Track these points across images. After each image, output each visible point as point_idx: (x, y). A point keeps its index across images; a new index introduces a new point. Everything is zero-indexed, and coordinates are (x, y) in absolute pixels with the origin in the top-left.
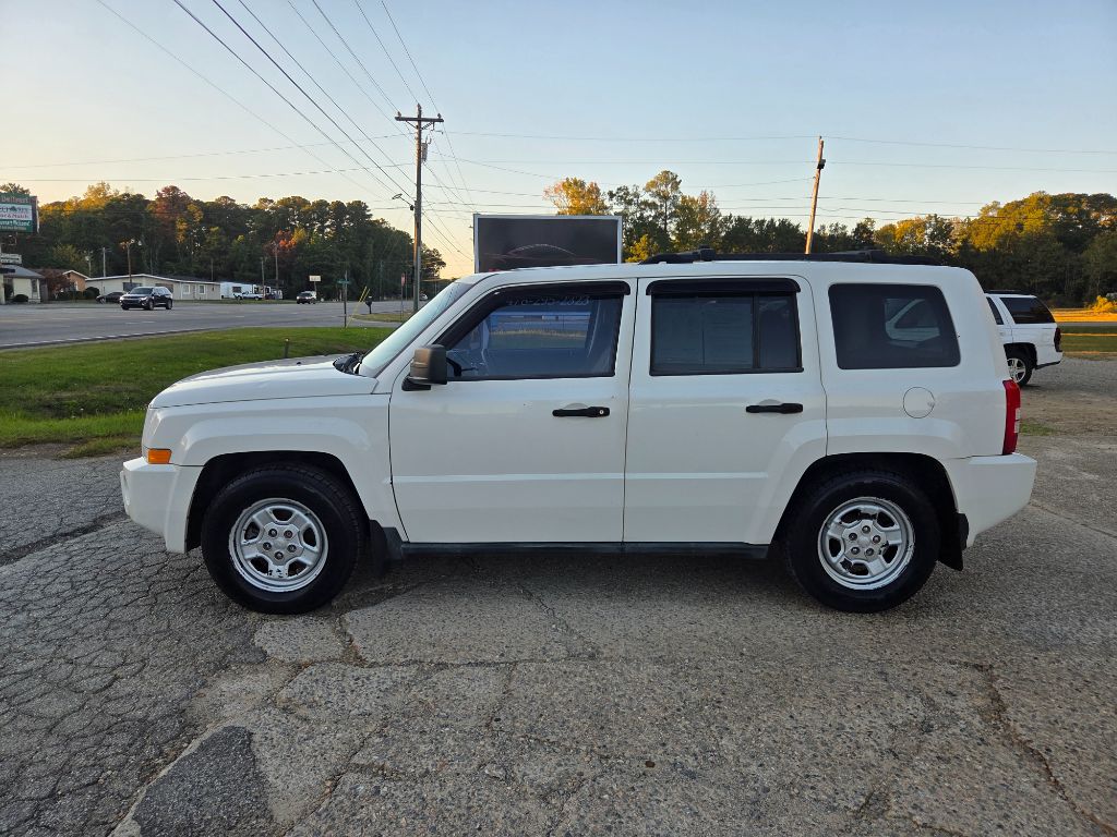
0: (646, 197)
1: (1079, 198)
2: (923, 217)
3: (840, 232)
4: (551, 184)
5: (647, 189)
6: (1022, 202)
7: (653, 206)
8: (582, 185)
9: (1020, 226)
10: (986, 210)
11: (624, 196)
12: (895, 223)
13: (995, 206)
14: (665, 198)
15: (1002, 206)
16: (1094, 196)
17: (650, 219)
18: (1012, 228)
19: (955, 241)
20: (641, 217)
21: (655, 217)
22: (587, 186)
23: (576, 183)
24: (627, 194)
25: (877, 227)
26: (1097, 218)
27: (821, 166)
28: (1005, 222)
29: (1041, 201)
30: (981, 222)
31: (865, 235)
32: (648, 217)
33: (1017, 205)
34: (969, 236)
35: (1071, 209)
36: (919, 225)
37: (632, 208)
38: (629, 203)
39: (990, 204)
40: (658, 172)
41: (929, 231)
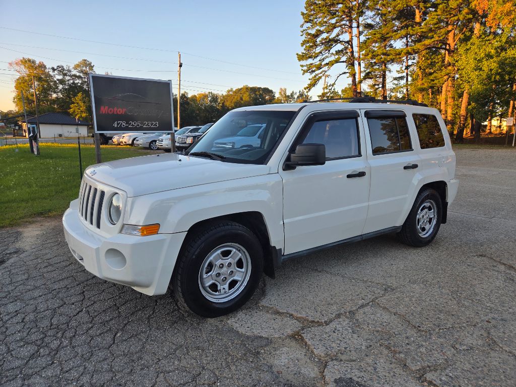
0: (74, 72)
1: (259, 88)
2: (207, 93)
3: (174, 97)
4: (13, 60)
5: (75, 68)
6: (241, 89)
7: (79, 77)
8: (34, 62)
9: (242, 99)
10: (229, 91)
11: (61, 70)
12: (196, 94)
13: (231, 90)
14: (86, 73)
15: (234, 90)
16: (264, 88)
17: (79, 84)
18: (239, 99)
19: (219, 103)
20: (73, 83)
21: (81, 84)
22: (37, 62)
23: (29, 61)
24: (64, 70)
25: (189, 96)
26: (265, 97)
27: (181, 66)
28: (236, 97)
29: (247, 89)
30: (227, 96)
31: (185, 99)
32: (77, 83)
33: (239, 90)
34: (224, 102)
35: (257, 93)
36: (205, 96)
37: (67, 78)
38: (65, 75)
39: (230, 89)
40: (80, 60)
41: (209, 99)
